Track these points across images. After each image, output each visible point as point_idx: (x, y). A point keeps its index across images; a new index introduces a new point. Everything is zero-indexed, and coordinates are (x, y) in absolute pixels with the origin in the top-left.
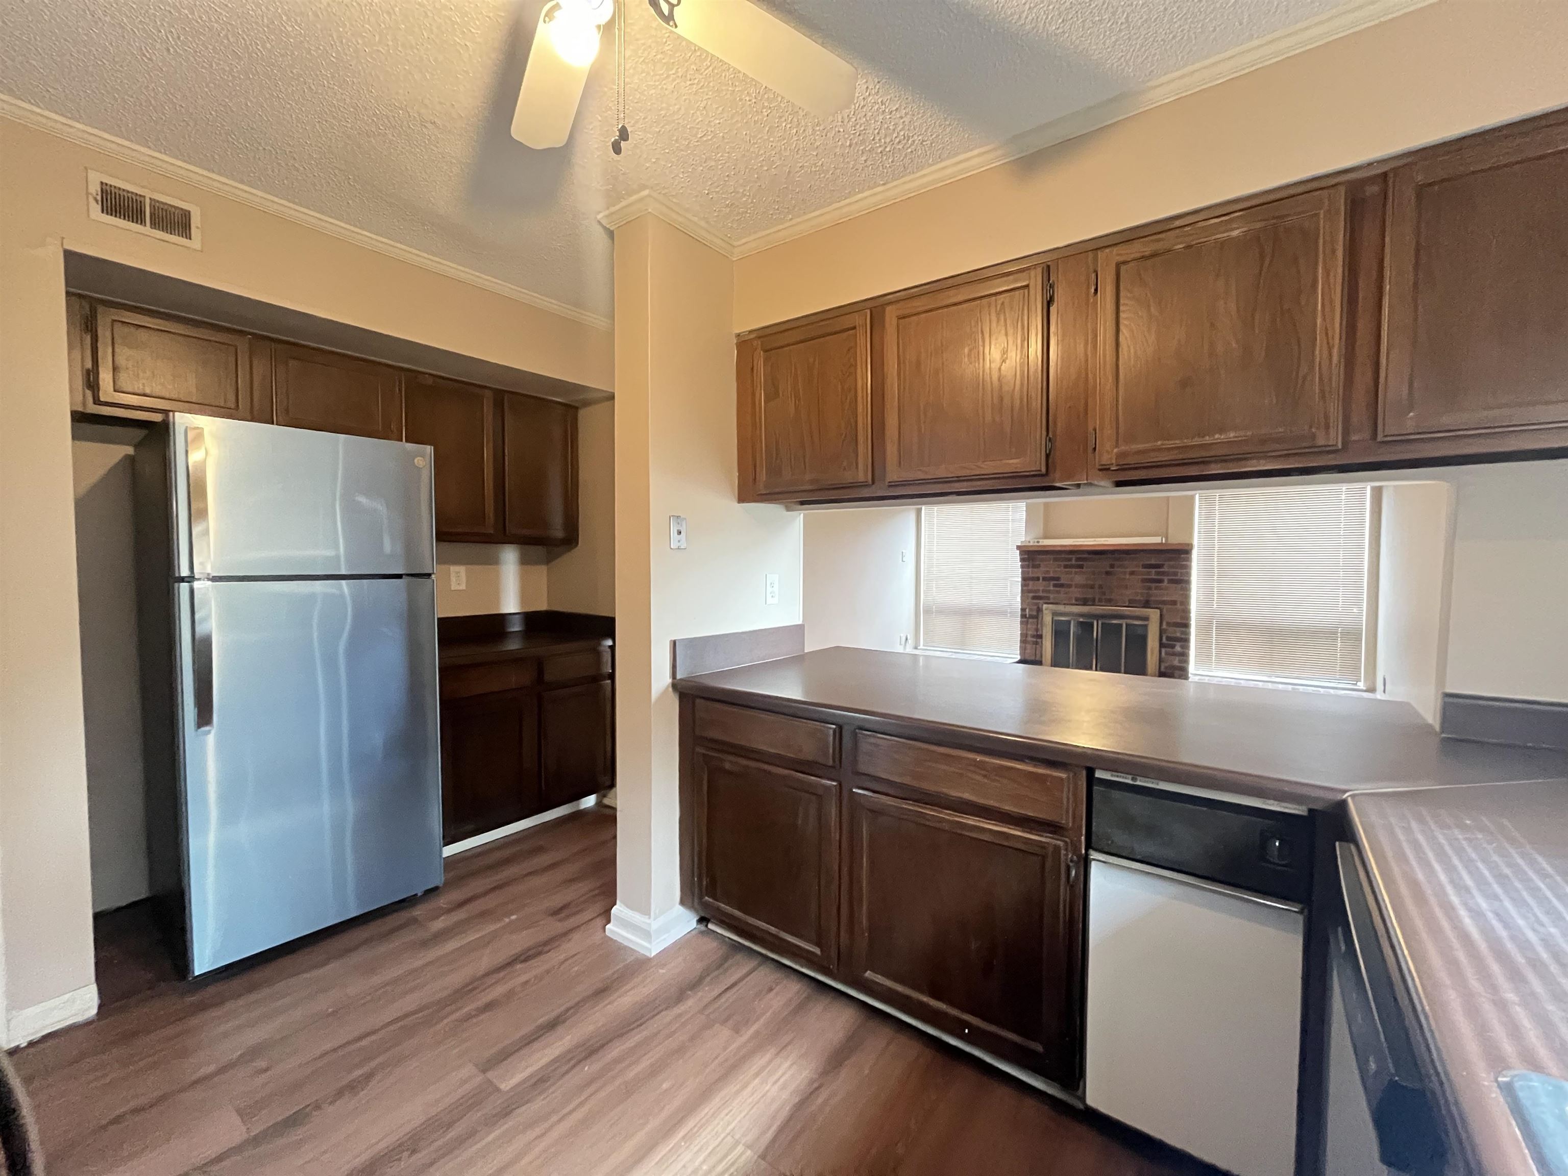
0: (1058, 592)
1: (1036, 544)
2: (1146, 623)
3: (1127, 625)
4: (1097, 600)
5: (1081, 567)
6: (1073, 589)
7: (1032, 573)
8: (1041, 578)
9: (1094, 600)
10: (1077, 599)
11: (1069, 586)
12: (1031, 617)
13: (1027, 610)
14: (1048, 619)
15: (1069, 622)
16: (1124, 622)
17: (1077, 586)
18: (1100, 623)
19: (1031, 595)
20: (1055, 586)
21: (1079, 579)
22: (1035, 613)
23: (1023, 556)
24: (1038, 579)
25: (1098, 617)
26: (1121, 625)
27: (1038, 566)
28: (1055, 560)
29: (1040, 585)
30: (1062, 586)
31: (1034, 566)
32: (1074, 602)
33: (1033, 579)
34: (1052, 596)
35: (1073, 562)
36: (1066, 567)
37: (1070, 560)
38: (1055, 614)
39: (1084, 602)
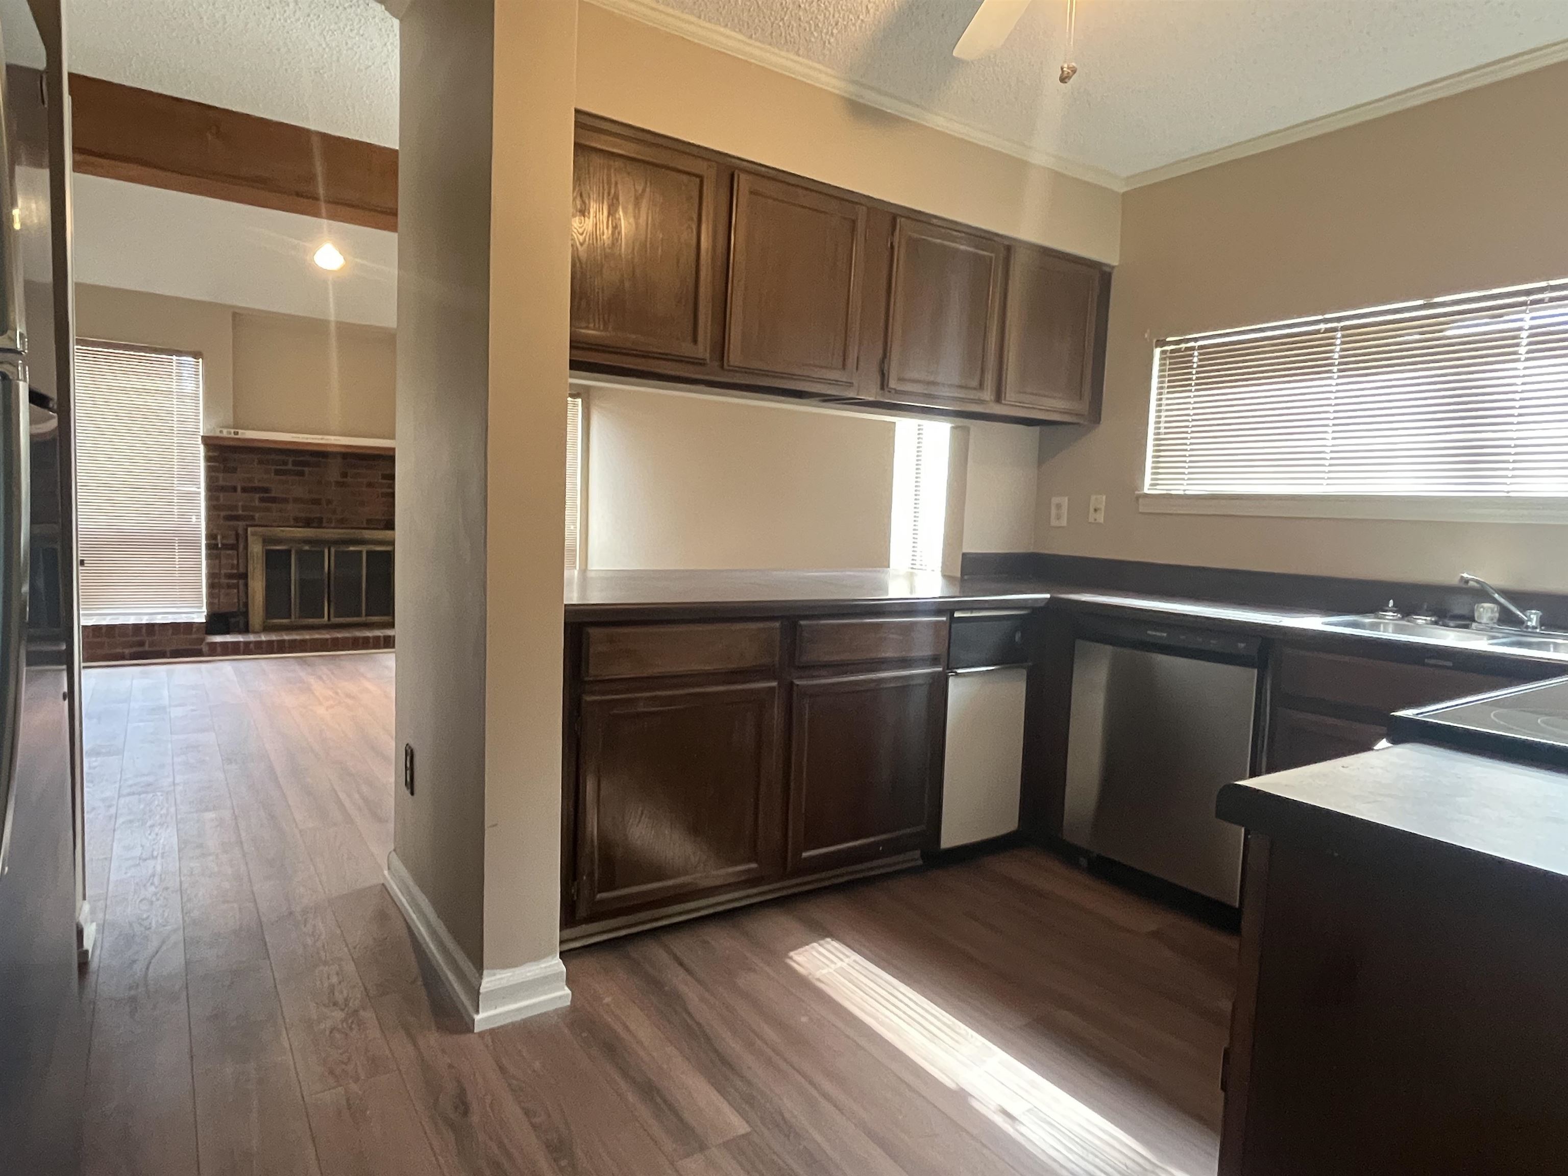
0: (268, 510)
1: (232, 435)
2: (389, 548)
3: (367, 552)
4: (324, 520)
5: (301, 474)
6: (290, 506)
7: (222, 479)
8: (239, 489)
9: (320, 520)
10: (296, 519)
11: (286, 500)
12: (226, 547)
13: (219, 537)
14: (256, 548)
15: (289, 552)
16: (364, 549)
17: (296, 500)
18: (333, 550)
19: (223, 514)
20: (262, 500)
21: (299, 491)
22: (232, 541)
23: (211, 454)
24: (235, 489)
25: (330, 543)
26: (361, 552)
27: (234, 470)
28: (261, 462)
29: (240, 499)
30: (274, 500)
31: (226, 470)
32: (292, 523)
33: (223, 489)
34: (257, 515)
35: (290, 467)
36: (277, 472)
37: (285, 463)
38: (266, 541)
39: (307, 523)
